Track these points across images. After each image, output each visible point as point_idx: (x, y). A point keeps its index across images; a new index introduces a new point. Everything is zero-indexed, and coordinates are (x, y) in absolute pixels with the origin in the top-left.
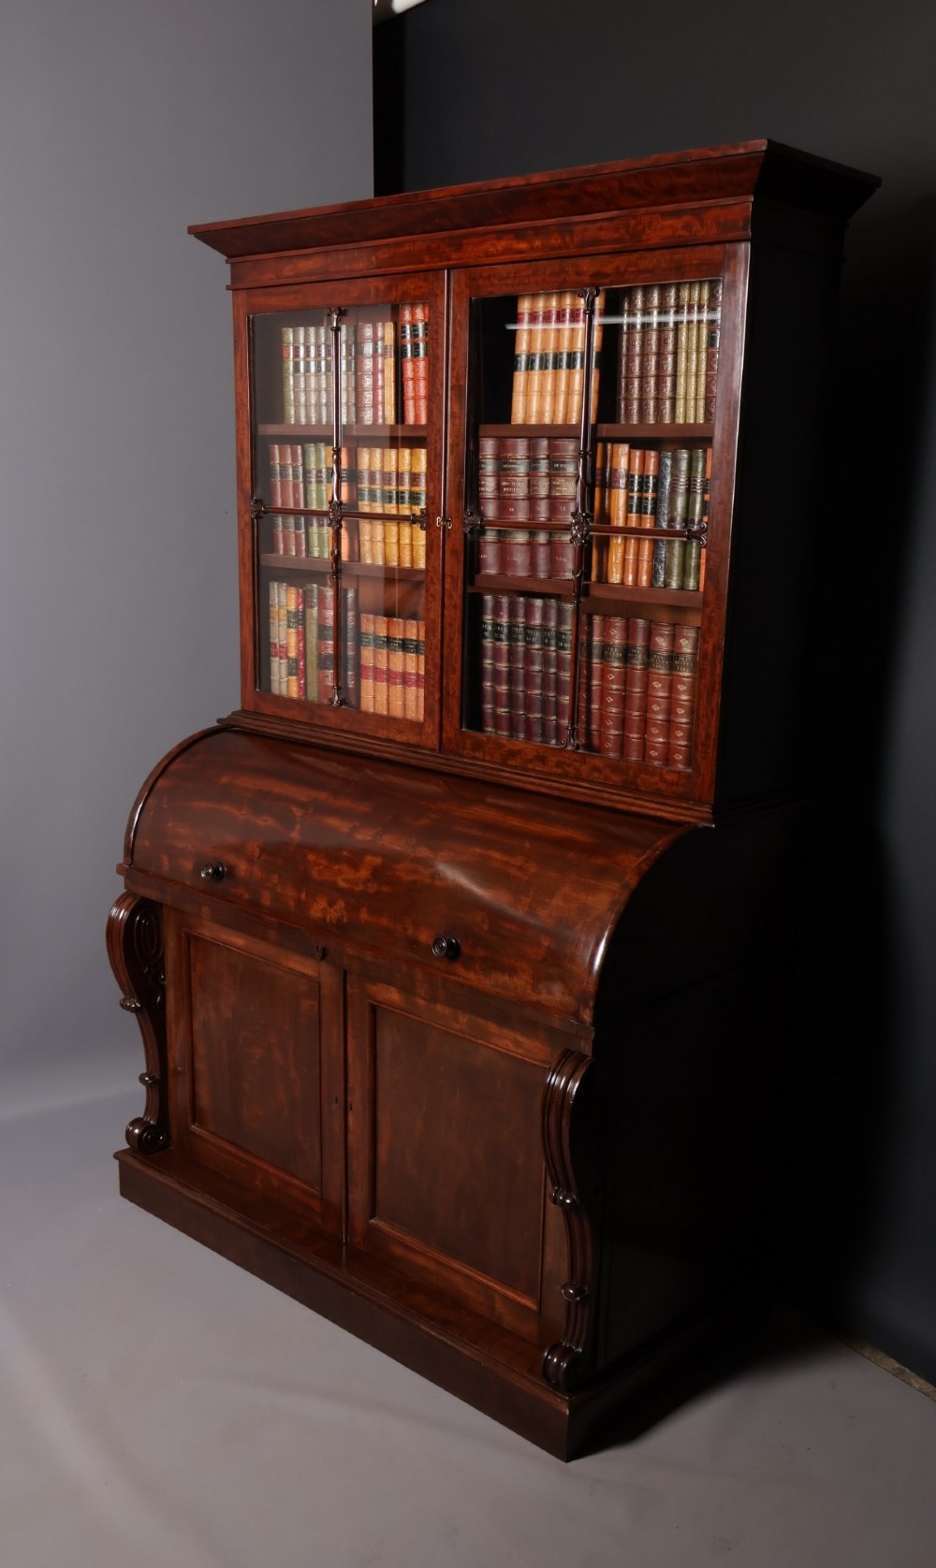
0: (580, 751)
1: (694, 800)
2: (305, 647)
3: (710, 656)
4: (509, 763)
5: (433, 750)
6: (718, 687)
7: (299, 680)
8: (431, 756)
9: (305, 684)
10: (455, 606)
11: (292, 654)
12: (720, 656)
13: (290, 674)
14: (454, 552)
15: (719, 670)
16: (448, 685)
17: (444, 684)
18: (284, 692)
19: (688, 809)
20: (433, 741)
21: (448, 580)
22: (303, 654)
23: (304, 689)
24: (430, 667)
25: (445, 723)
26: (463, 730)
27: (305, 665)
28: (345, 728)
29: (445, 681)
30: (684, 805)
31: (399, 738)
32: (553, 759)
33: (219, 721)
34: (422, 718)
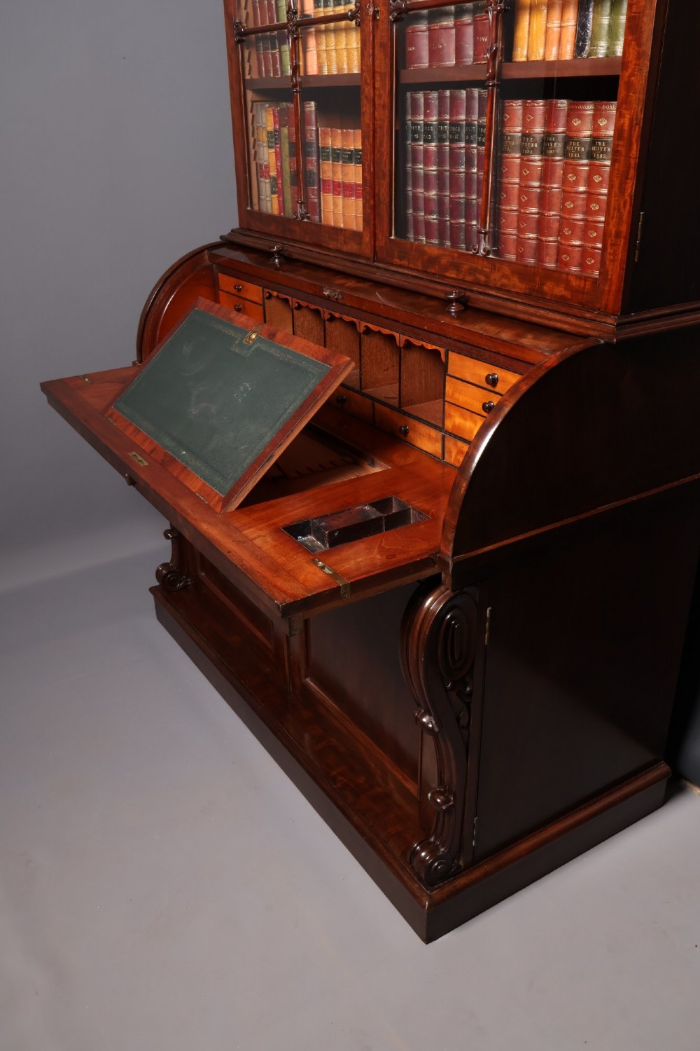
0: (491, 256)
1: (599, 310)
2: (281, 166)
3: (626, 134)
4: (429, 270)
5: (368, 259)
6: (632, 172)
7: (278, 197)
8: (366, 265)
9: (283, 200)
10: (384, 106)
11: (273, 173)
12: (637, 132)
13: (273, 193)
14: (382, 45)
15: (635, 151)
16: (379, 191)
17: (376, 191)
18: (270, 212)
19: (591, 320)
20: (368, 251)
21: (378, 78)
22: (280, 172)
23: (282, 206)
24: (366, 175)
25: (377, 231)
26: (392, 238)
27: (282, 183)
28: (306, 240)
29: (377, 187)
30: (588, 315)
31: (345, 249)
32: (466, 267)
33: (221, 237)
34: (362, 230)
